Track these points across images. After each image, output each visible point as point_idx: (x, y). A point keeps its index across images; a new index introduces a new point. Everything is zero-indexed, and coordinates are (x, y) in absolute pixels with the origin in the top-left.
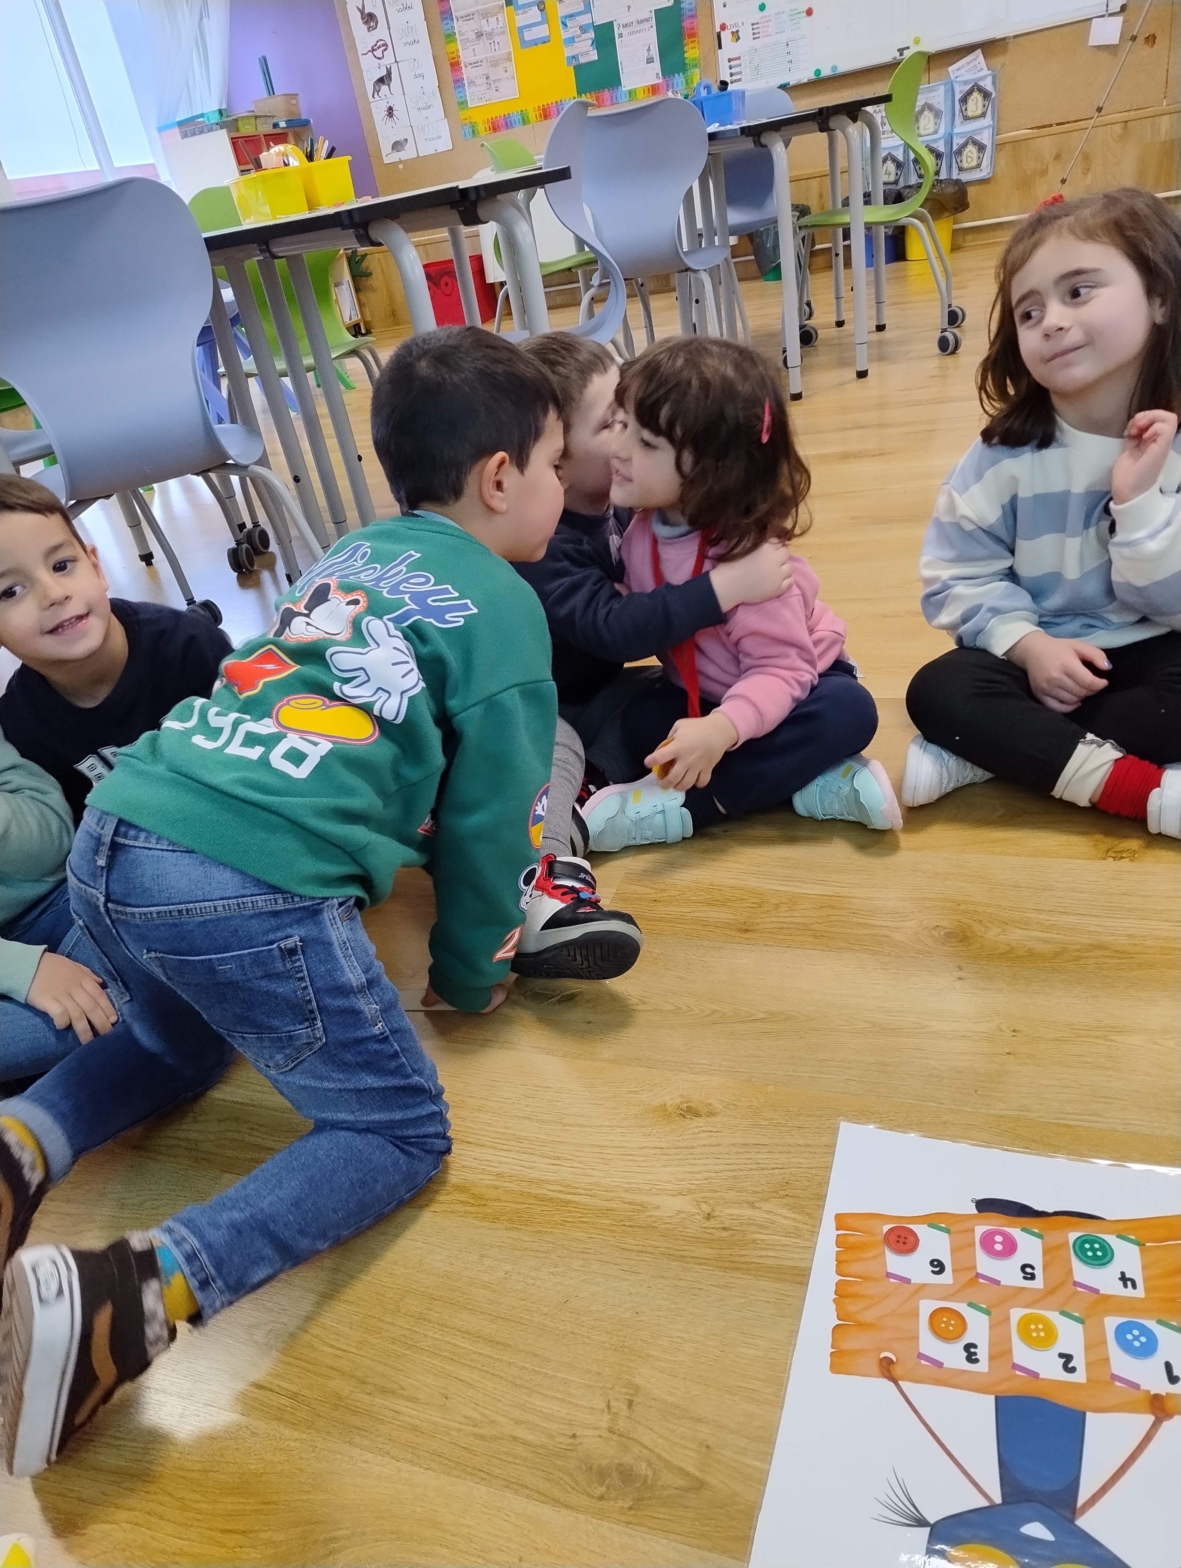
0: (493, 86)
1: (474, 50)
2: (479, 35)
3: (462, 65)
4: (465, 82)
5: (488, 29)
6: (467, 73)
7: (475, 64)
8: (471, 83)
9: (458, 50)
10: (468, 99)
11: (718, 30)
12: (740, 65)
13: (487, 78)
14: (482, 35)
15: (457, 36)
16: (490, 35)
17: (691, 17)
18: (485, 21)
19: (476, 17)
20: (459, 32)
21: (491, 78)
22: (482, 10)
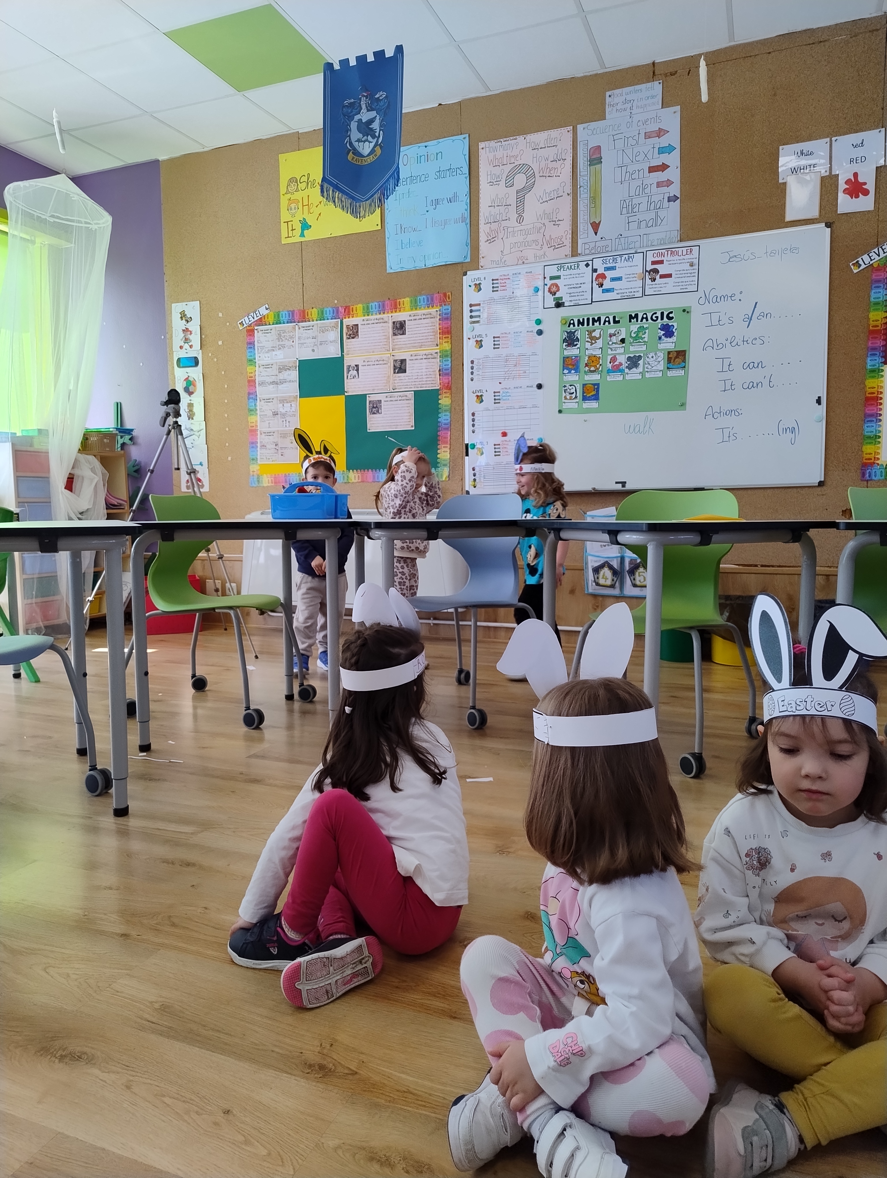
0: (280, 451)
1: (269, 423)
2: (275, 414)
3: (259, 433)
4: (259, 445)
5: (283, 411)
6: (261, 439)
7: (269, 434)
8: (263, 446)
9: (256, 421)
10: (259, 457)
13: (276, 445)
14: (277, 414)
15: (258, 412)
16: (284, 415)
17: (446, 429)
18: (281, 405)
19: (275, 401)
20: (260, 409)
21: (280, 445)
22: (282, 397)
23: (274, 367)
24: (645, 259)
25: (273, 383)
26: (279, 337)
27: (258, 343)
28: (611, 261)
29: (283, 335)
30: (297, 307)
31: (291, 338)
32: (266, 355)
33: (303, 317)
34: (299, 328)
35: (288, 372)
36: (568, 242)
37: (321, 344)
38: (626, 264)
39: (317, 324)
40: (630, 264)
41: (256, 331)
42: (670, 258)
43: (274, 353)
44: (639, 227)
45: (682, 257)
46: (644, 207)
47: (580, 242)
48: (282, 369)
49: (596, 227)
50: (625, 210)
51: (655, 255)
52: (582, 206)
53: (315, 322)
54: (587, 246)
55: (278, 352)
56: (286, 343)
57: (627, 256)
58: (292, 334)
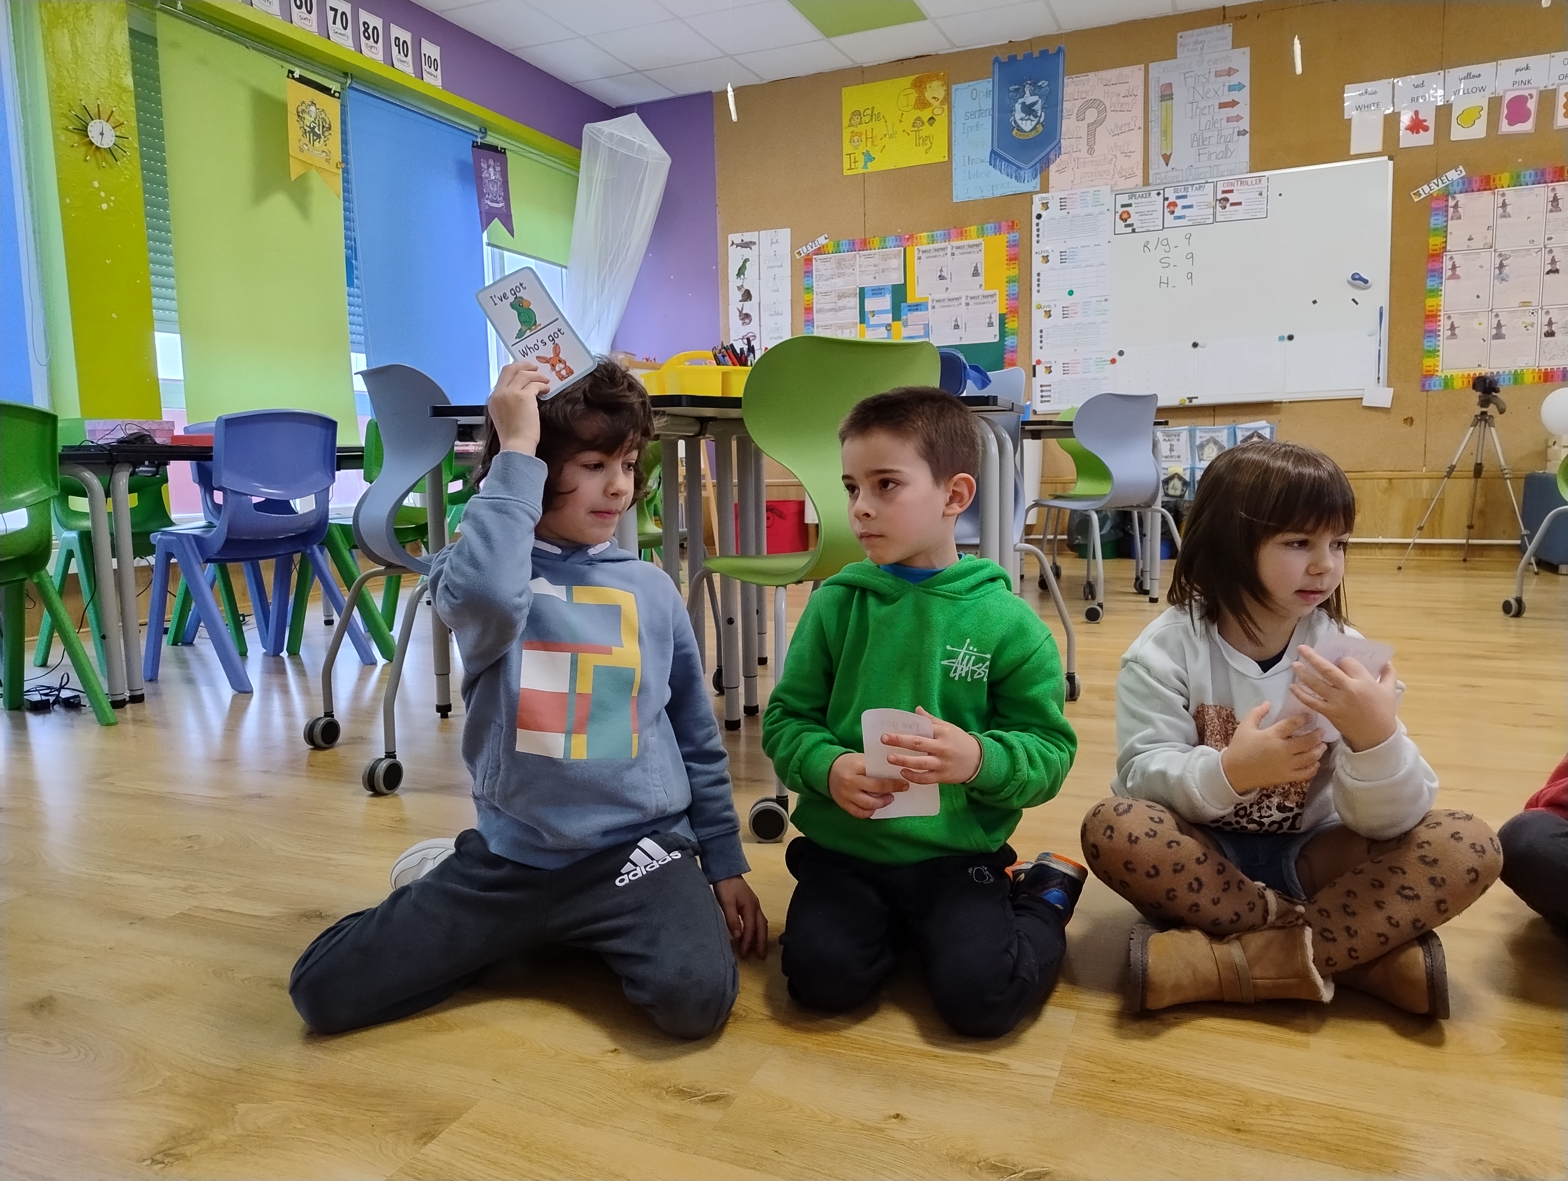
11: (1034, 363)
12: (1050, 391)
17: (1012, 352)
18: (840, 331)
19: (833, 327)
22: (839, 324)
23: (833, 294)
24: (1215, 187)
25: (831, 310)
26: (839, 264)
27: (816, 271)
28: (1182, 190)
29: (843, 263)
30: (858, 236)
31: (852, 266)
32: (825, 283)
33: (864, 245)
34: (860, 257)
35: (848, 299)
36: (1139, 172)
37: (883, 272)
38: (1197, 192)
39: (879, 252)
40: (1200, 192)
41: (814, 261)
42: (1239, 187)
43: (833, 281)
44: (1209, 159)
45: (1252, 187)
46: (1213, 141)
47: (1151, 172)
48: (841, 296)
49: (1167, 158)
50: (1195, 143)
51: (1225, 185)
52: (1154, 138)
53: (877, 251)
54: (1158, 176)
55: (837, 280)
56: (847, 271)
57: (1198, 186)
58: (852, 262)
